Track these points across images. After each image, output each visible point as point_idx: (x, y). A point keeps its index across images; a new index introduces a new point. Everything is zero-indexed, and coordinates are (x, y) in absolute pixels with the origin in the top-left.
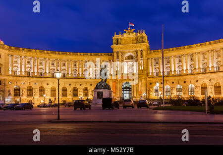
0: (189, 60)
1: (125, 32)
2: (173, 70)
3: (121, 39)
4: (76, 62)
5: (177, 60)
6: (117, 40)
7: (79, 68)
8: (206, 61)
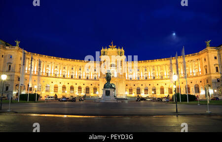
0: (152, 70)
1: (110, 47)
2: (142, 76)
3: (107, 52)
4: (73, 66)
5: (144, 69)
6: (104, 52)
7: (75, 71)
8: (162, 71)
